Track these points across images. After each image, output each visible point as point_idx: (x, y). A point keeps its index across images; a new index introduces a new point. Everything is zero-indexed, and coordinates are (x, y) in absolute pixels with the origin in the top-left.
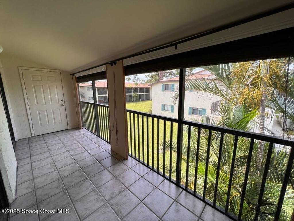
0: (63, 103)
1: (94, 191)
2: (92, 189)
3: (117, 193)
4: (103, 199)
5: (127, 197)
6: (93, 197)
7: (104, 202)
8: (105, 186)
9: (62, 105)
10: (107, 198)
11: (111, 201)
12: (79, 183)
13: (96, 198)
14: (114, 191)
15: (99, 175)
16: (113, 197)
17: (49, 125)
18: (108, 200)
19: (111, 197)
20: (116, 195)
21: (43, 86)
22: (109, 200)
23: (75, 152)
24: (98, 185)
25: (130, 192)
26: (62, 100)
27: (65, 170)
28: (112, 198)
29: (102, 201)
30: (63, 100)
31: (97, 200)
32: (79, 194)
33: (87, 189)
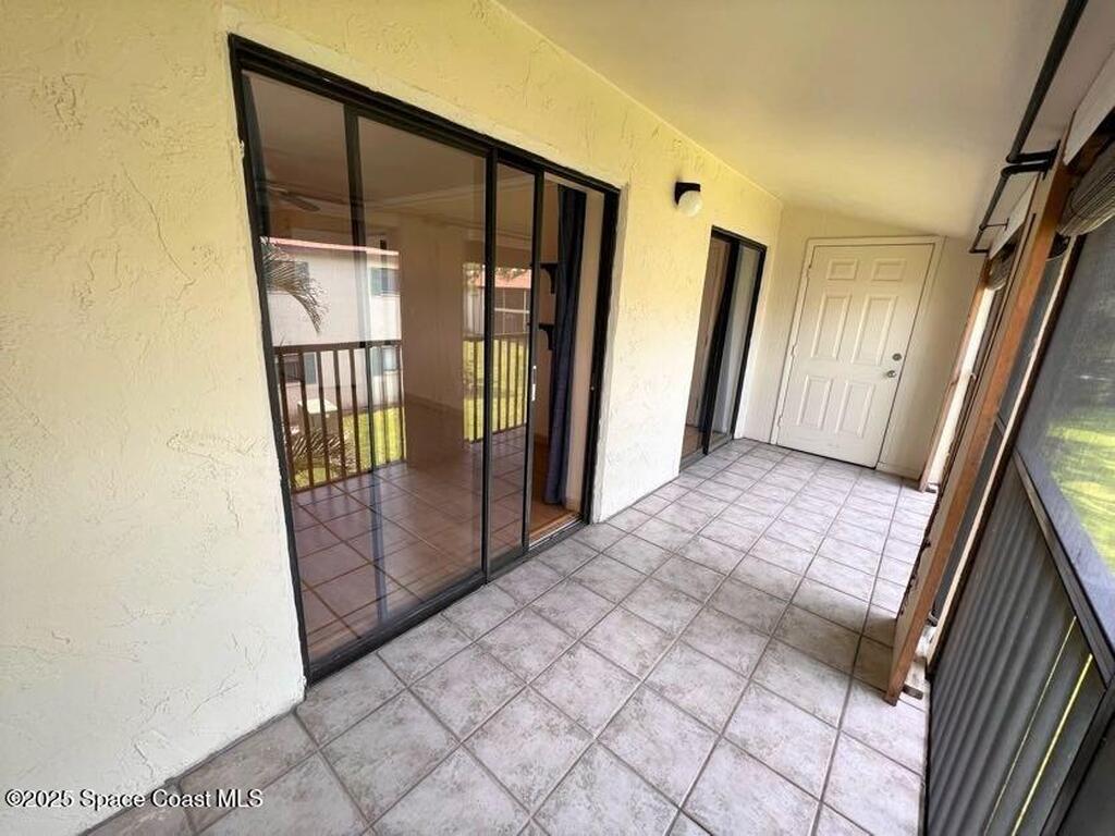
0: (896, 366)
1: (667, 635)
2: (672, 627)
3: (683, 703)
4: (648, 667)
5: (679, 742)
6: (646, 640)
7: (640, 674)
8: (697, 657)
9: (891, 374)
10: (655, 679)
11: (648, 694)
12: (677, 590)
13: (645, 648)
14: (689, 691)
15: (729, 627)
16: (666, 694)
17: (822, 428)
18: (651, 683)
19: (662, 689)
20: (674, 704)
21: (851, 297)
22: (651, 686)
23: (785, 533)
24: (689, 639)
25: (710, 750)
26: (897, 357)
27: (701, 547)
28: (660, 692)
29: (640, 664)
30: (903, 356)
31: (641, 653)
32: (645, 605)
33: (666, 617)
